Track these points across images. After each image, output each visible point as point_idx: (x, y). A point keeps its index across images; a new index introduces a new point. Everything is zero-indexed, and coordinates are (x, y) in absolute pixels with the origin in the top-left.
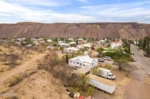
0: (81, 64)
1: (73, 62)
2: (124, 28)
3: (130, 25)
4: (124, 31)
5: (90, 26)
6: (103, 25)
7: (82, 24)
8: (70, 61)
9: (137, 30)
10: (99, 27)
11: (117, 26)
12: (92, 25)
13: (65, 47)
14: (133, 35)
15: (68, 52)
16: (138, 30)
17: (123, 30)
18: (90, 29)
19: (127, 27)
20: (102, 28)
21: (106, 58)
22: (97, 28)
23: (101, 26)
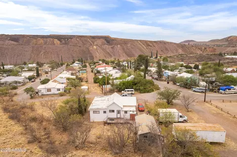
0: (119, 112)
1: (102, 112)
2: (95, 43)
3: (102, 40)
4: (97, 49)
5: (41, 41)
6: (64, 39)
7: (23, 36)
8: (95, 112)
9: (112, 46)
10: (59, 42)
11: (86, 41)
12: (45, 39)
13: (18, 85)
14: (109, 53)
15: (45, 93)
16: (114, 47)
17: (95, 47)
18: (42, 46)
19: (99, 42)
20: (63, 44)
21: (128, 91)
22: (54, 44)
23: (61, 41)
